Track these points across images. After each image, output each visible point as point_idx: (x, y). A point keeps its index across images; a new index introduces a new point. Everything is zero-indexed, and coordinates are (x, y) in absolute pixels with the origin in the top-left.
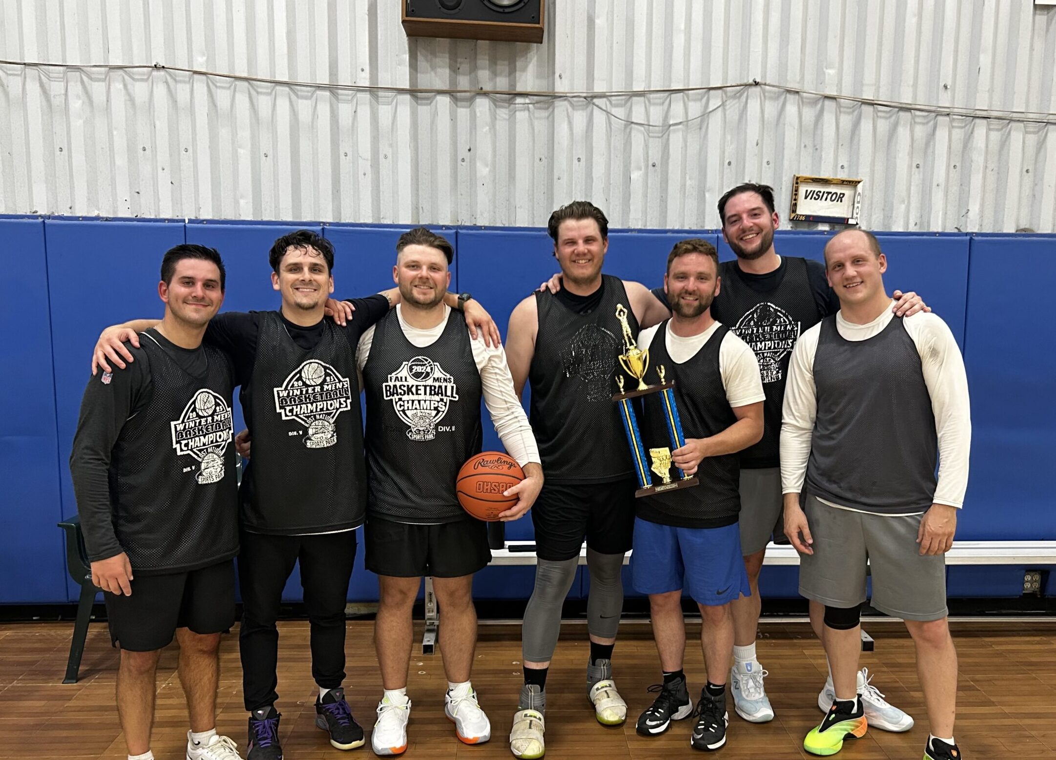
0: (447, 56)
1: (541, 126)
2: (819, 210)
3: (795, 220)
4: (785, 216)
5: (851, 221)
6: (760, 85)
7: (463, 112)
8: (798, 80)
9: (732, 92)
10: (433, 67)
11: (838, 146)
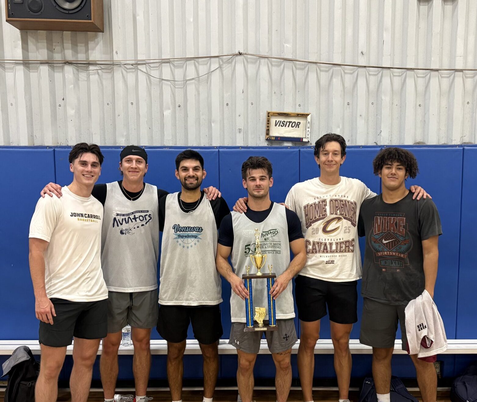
0: (45, 41)
1: (107, 83)
2: (284, 133)
3: (269, 140)
4: (263, 137)
5: (304, 140)
6: (243, 54)
7: (58, 75)
8: (267, 51)
9: (225, 59)
10: (37, 49)
11: (296, 92)
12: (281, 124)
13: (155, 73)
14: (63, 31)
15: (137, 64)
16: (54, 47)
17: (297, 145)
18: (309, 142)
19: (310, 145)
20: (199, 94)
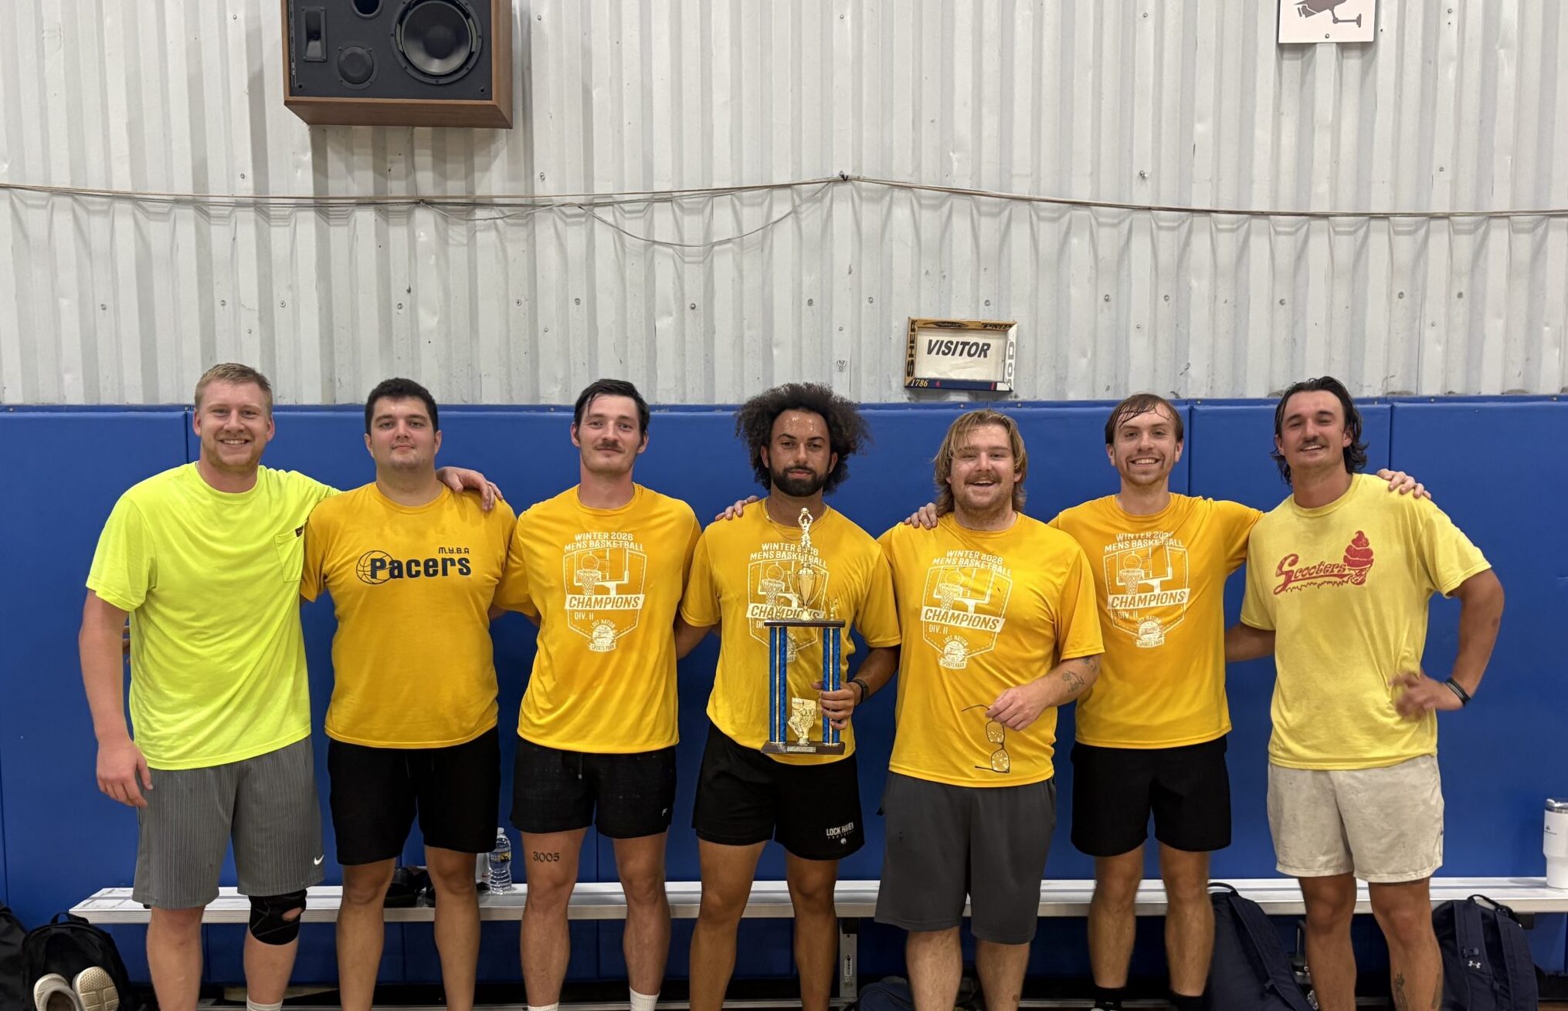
0: (370, 152)
1: (516, 250)
2: (951, 371)
3: (914, 387)
4: (898, 380)
5: (1001, 387)
6: (851, 180)
7: (397, 233)
8: (910, 172)
9: (807, 192)
10: (350, 170)
11: (978, 270)
12: (943, 348)
13: (634, 226)
14: (414, 125)
15: (591, 206)
16: (389, 166)
17: (981, 400)
18: (1011, 391)
19: (1014, 399)
20: (741, 277)
